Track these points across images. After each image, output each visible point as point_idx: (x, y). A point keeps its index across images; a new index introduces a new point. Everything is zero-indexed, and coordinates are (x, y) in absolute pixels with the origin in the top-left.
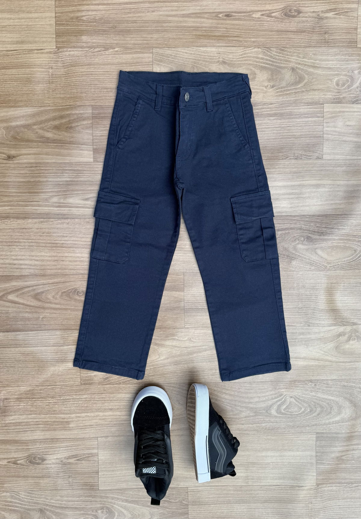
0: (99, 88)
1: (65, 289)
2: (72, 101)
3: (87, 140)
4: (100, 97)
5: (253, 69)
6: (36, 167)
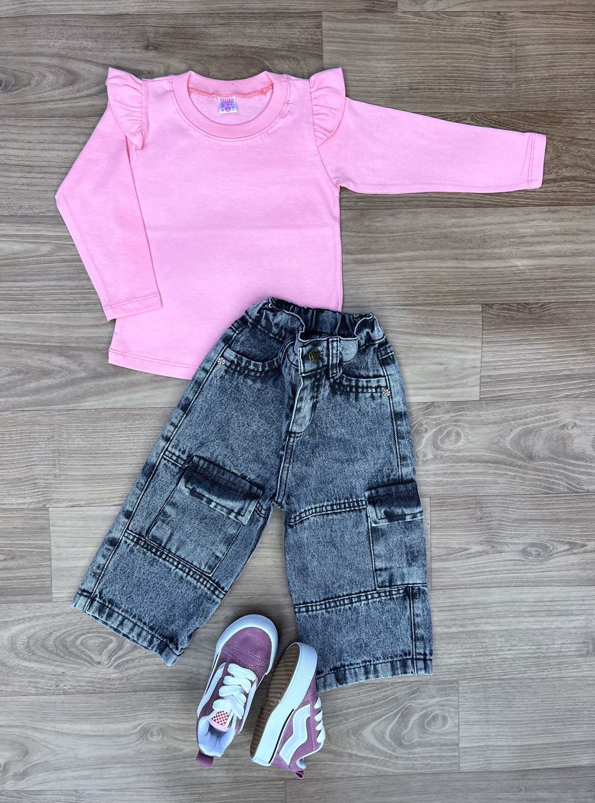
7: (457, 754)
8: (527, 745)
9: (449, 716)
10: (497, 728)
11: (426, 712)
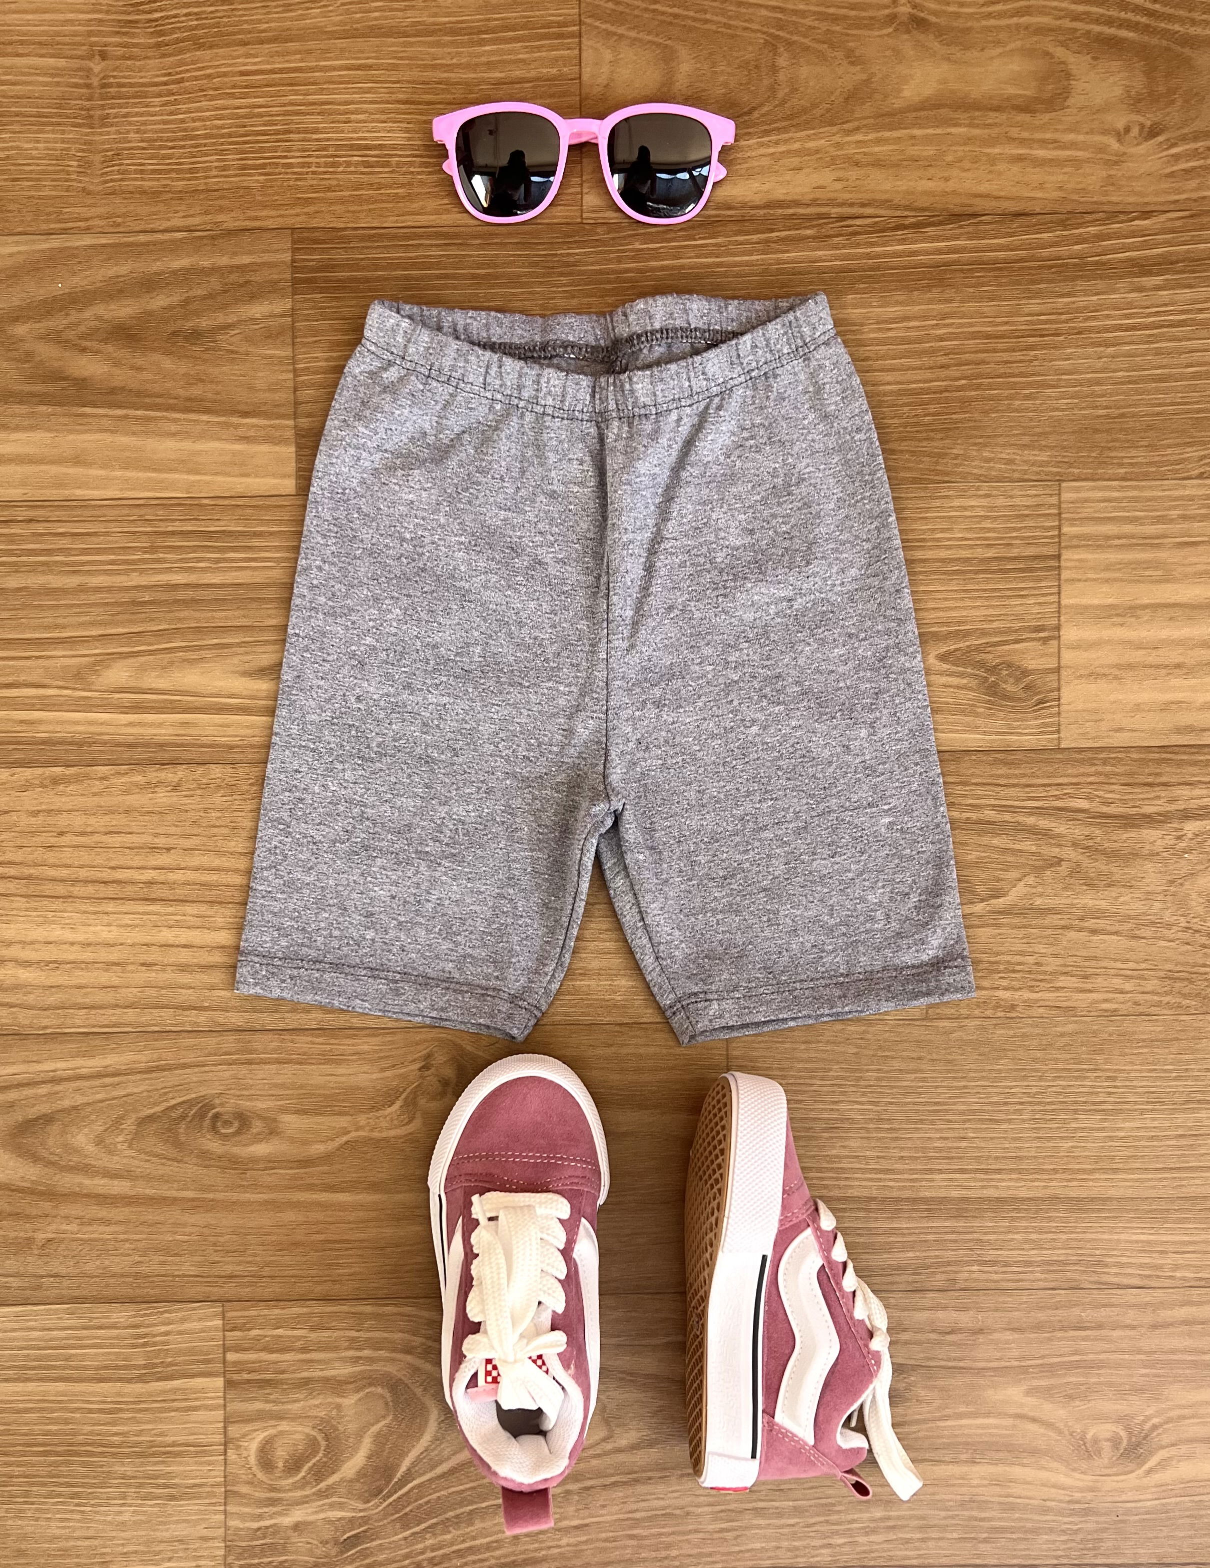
0: (325, 148)
1: (155, 1104)
2: (198, 209)
3: (270, 390)
4: (329, 189)
5: (1060, 52)
6: (30, 521)
7: (231, 1357)
8: (28, 1380)
9: (254, 1469)
10: (116, 1434)
11: (319, 1481)
